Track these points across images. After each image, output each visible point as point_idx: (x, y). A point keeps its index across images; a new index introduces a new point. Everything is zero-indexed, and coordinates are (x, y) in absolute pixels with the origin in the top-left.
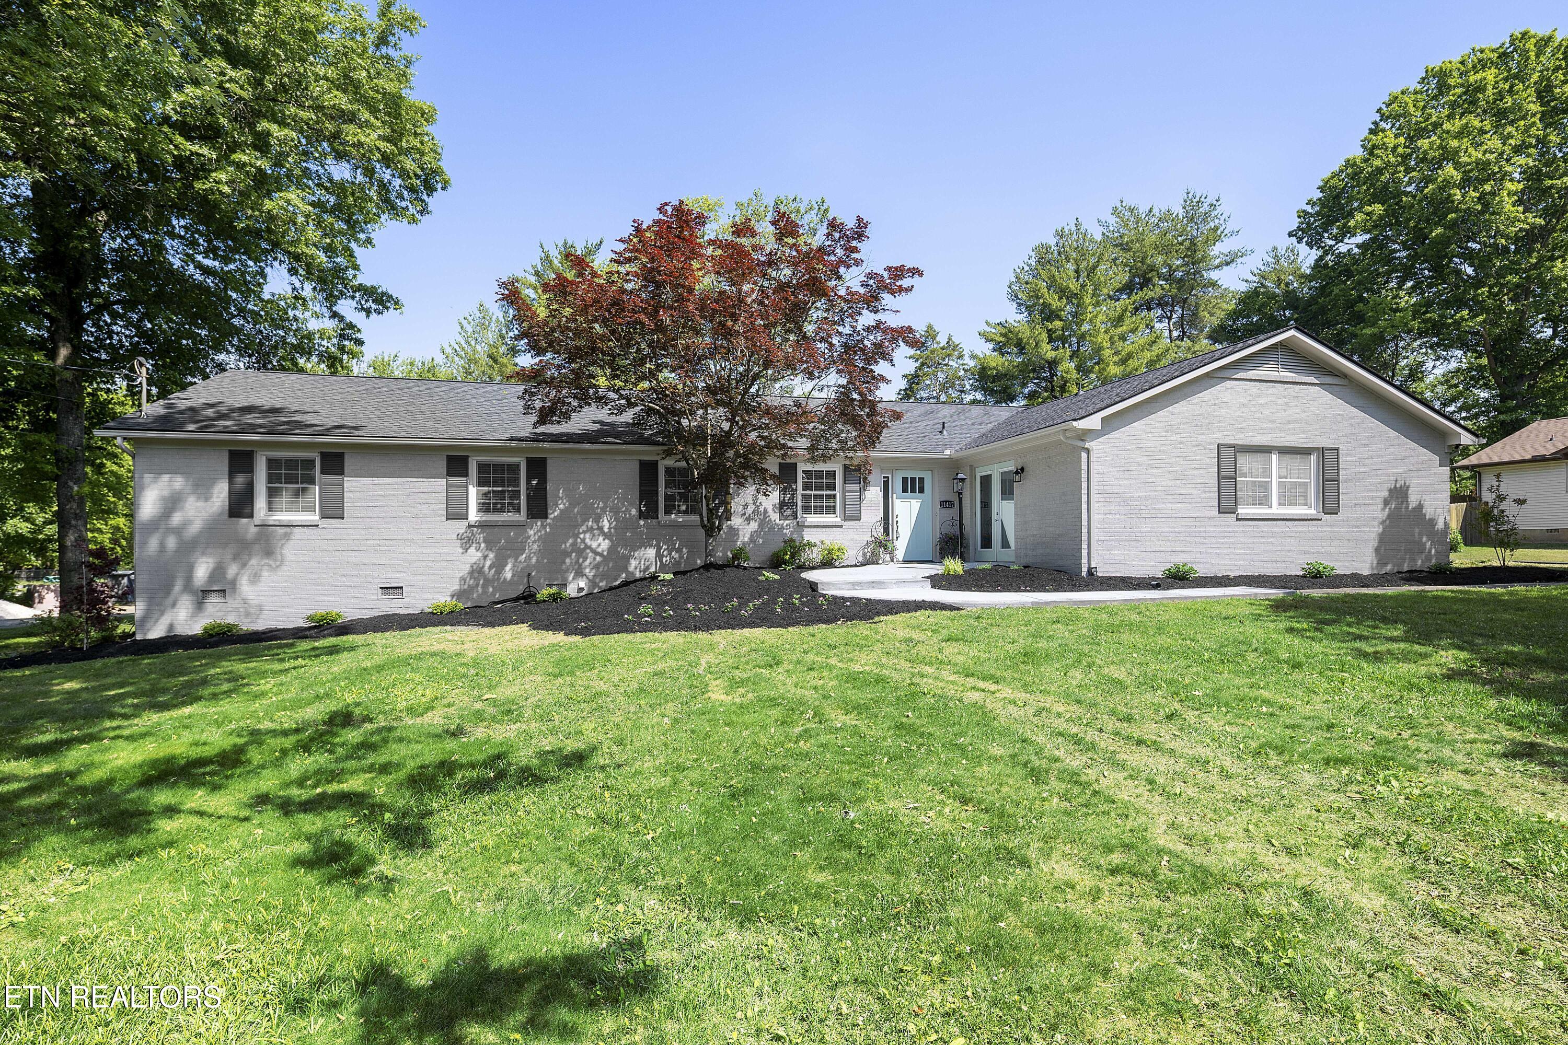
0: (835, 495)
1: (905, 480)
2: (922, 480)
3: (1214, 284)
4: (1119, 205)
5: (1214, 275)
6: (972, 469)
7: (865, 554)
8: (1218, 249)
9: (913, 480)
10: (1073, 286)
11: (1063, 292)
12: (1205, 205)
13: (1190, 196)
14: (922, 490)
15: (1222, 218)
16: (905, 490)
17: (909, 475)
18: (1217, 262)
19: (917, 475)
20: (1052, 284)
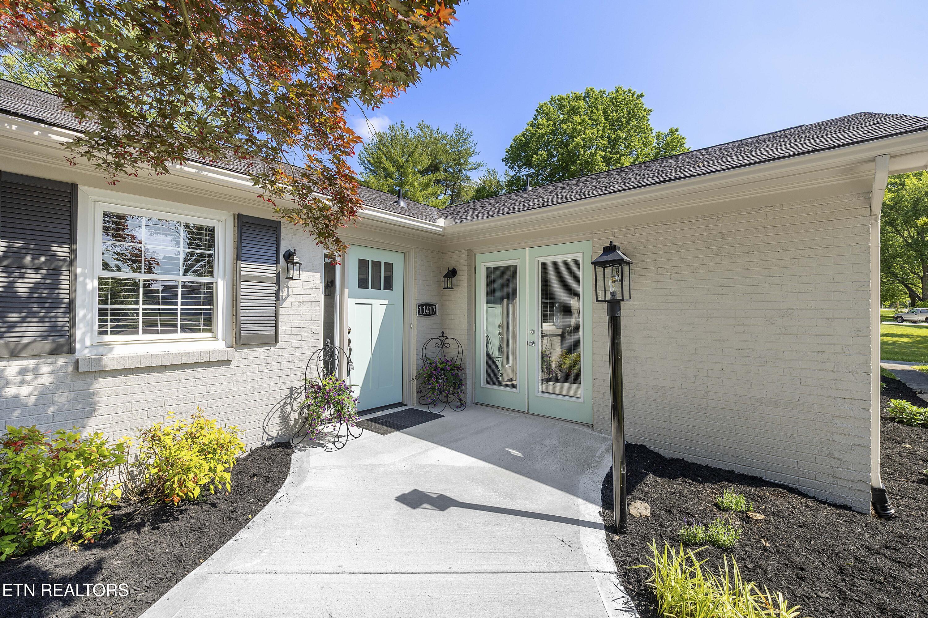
0: (210, 287)
1: (363, 264)
2: (389, 266)
3: (468, 178)
4: (421, 123)
5: (469, 174)
6: (471, 256)
7: (284, 419)
8: (473, 160)
9: (377, 264)
10: (401, 161)
11: (395, 163)
12: (466, 134)
13: (458, 126)
14: (389, 286)
15: (473, 143)
16: (363, 284)
17: (371, 256)
18: (470, 167)
19: (383, 257)
20: (389, 157)
